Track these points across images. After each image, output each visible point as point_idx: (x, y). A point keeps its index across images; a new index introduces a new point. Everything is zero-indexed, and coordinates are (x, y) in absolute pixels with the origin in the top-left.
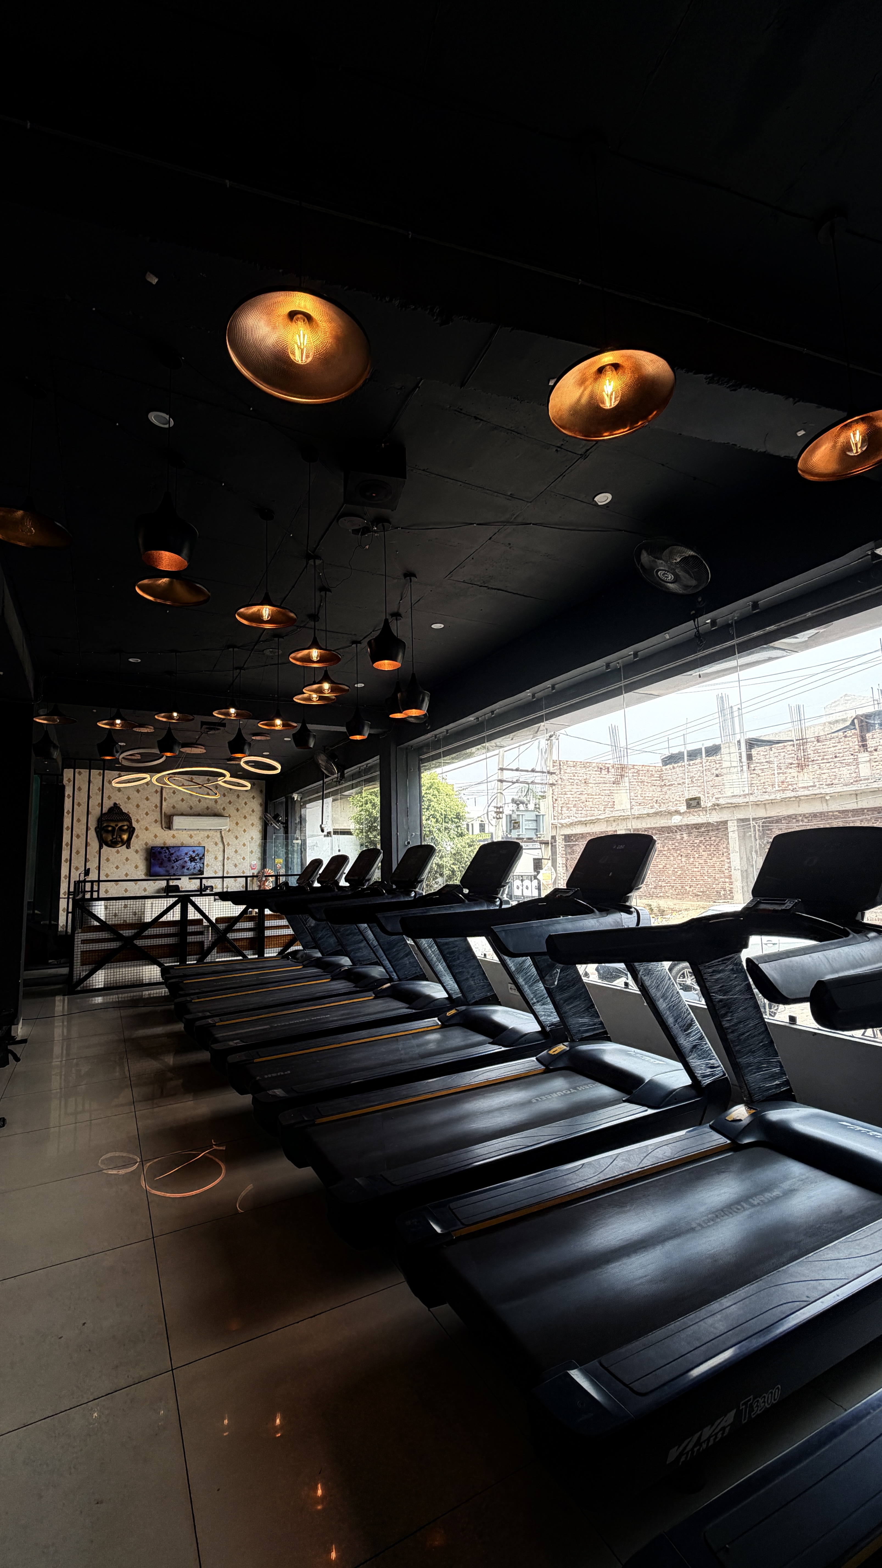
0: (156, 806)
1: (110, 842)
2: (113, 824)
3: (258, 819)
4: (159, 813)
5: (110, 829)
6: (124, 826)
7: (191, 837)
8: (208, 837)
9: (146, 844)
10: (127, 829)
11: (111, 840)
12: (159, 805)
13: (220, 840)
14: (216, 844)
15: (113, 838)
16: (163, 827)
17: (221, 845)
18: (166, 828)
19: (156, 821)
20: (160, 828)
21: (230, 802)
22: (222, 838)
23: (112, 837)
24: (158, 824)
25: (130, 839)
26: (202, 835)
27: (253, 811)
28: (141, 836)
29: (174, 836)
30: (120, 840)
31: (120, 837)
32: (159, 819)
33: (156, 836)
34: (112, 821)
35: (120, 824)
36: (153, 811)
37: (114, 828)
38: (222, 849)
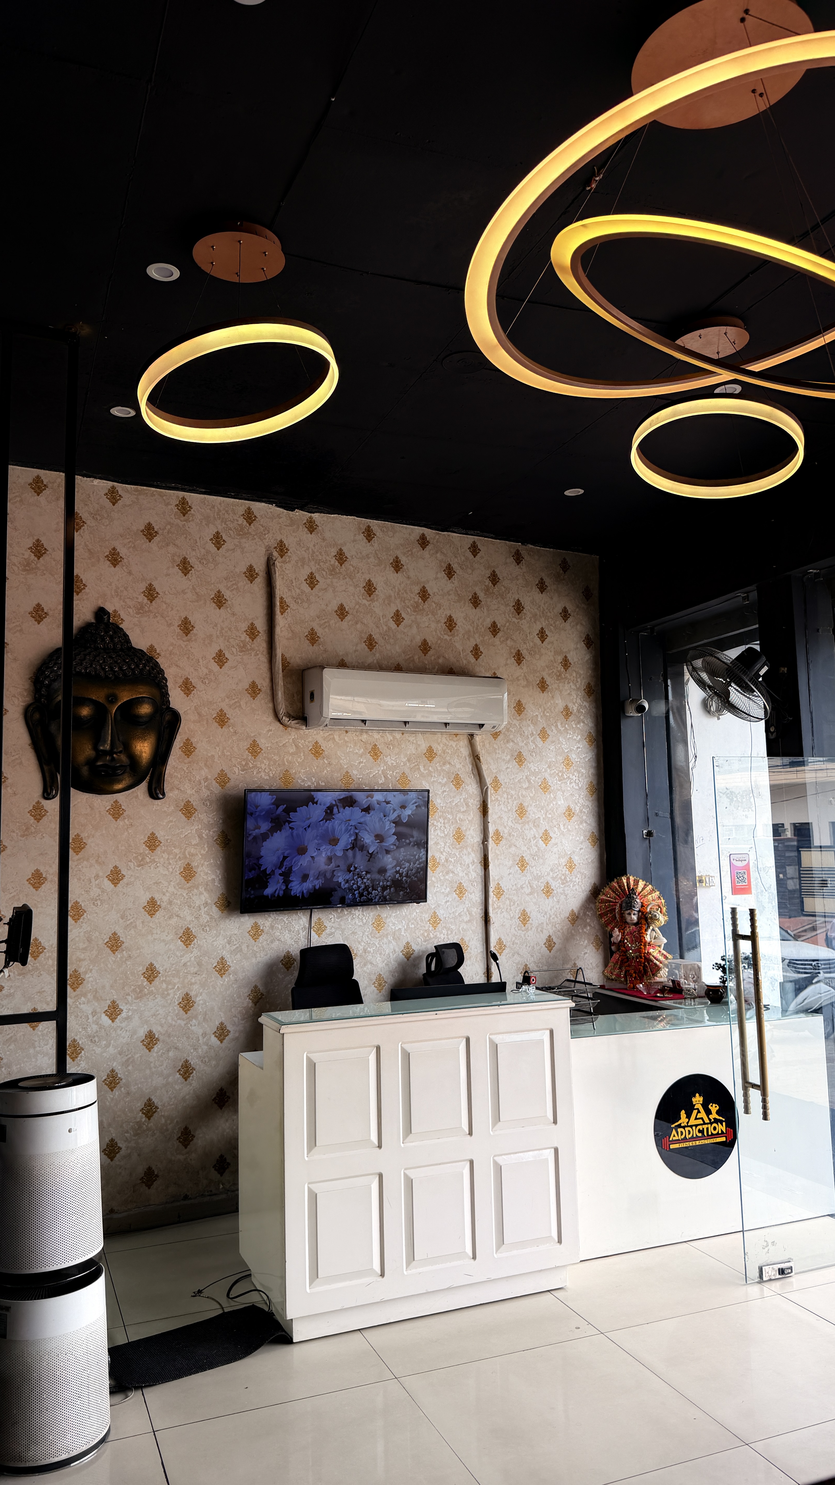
0: (252, 632)
1: (85, 771)
2: (99, 695)
3: (582, 693)
4: (264, 659)
5: (85, 712)
6: (138, 701)
7: (375, 752)
8: (430, 754)
9: (222, 779)
10: (151, 717)
11: (91, 763)
12: (261, 625)
13: (469, 767)
14: (457, 782)
15: (99, 754)
16: (282, 710)
17: (471, 788)
18: (290, 717)
19: (254, 690)
20: (270, 718)
21: (494, 629)
22: (476, 758)
23: (95, 748)
24: (263, 702)
25: (161, 756)
26: (411, 749)
27: (566, 664)
28: (202, 746)
29: (317, 751)
30: (123, 758)
31: (128, 749)
32: (264, 683)
33: (254, 749)
34: (95, 680)
35: (125, 696)
36: (243, 648)
37: (100, 710)
38: (475, 803)
